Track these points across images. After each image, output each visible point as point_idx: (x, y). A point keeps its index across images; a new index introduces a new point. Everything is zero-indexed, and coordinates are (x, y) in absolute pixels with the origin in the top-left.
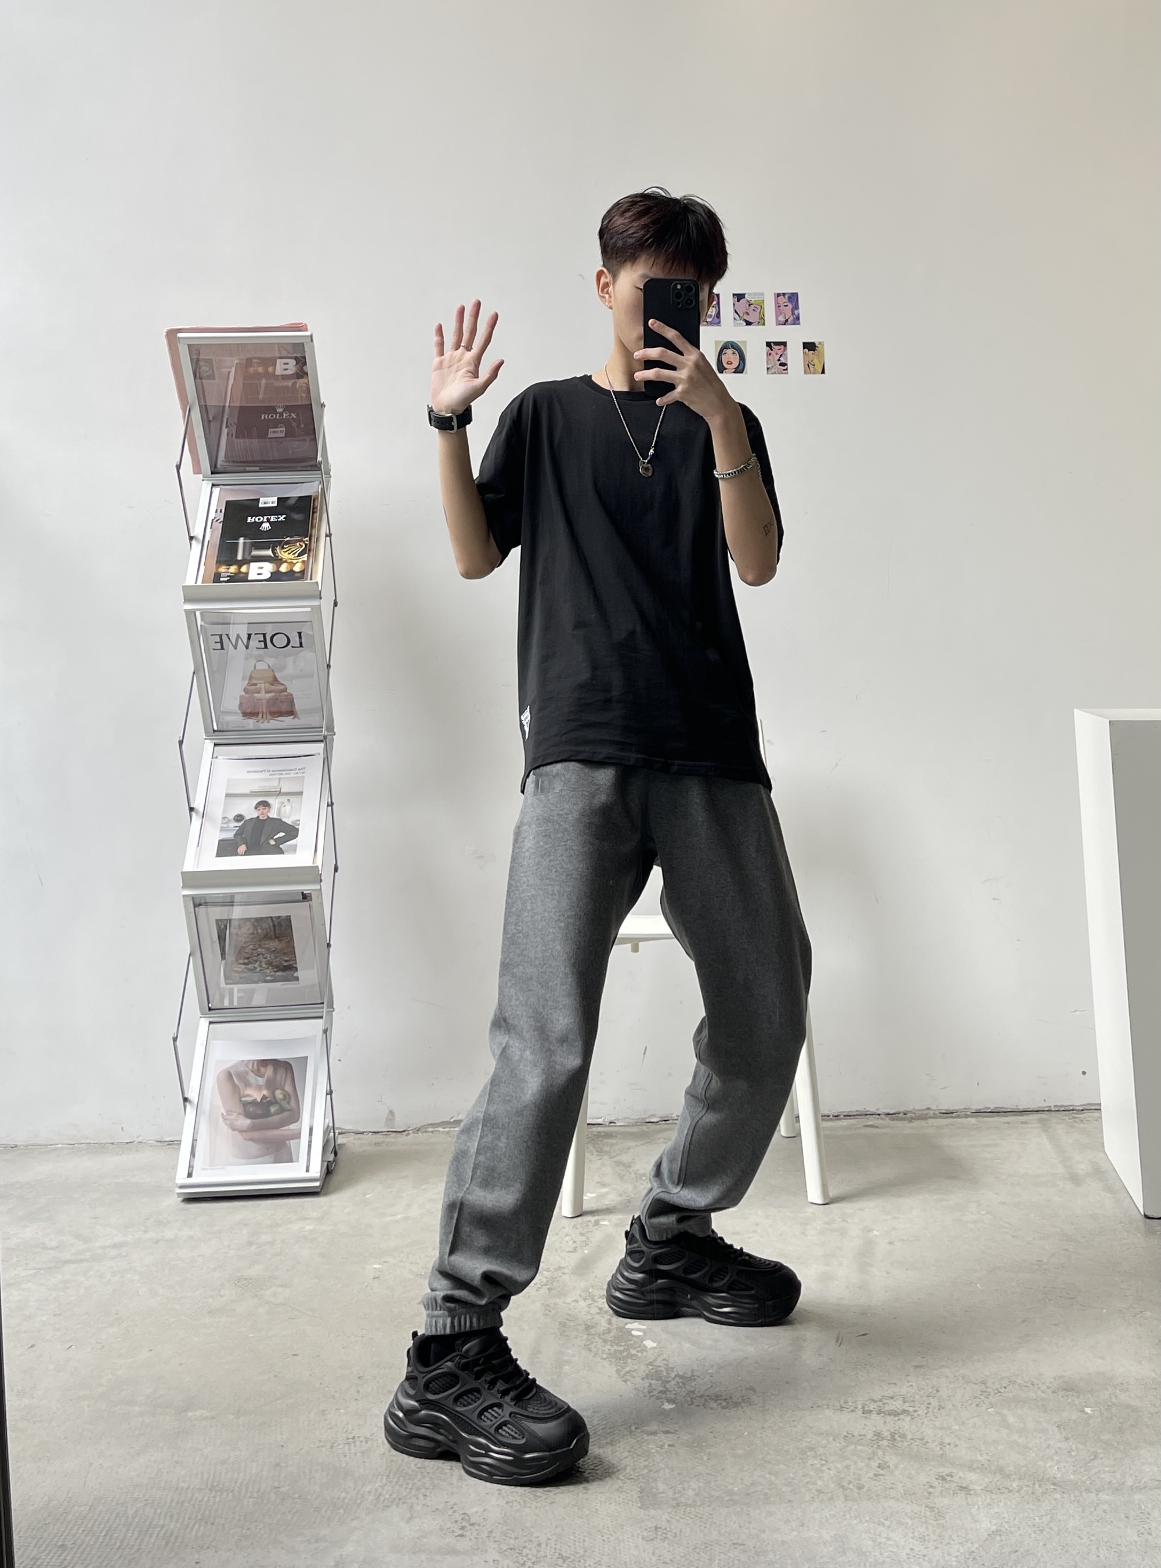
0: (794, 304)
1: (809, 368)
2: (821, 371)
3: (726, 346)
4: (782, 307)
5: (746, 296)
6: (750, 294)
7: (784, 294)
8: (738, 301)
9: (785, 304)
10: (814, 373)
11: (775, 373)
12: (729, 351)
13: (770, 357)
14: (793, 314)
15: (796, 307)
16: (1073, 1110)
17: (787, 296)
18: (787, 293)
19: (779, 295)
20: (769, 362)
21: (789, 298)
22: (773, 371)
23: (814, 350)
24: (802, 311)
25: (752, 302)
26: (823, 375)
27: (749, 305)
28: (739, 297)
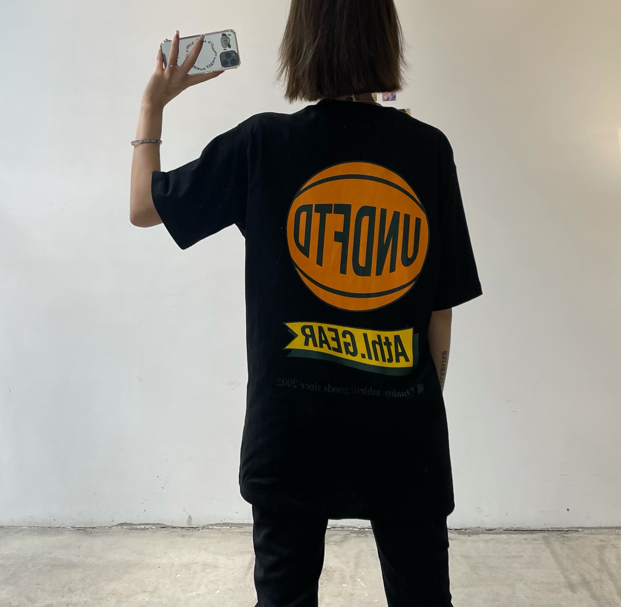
16: (562, 531)
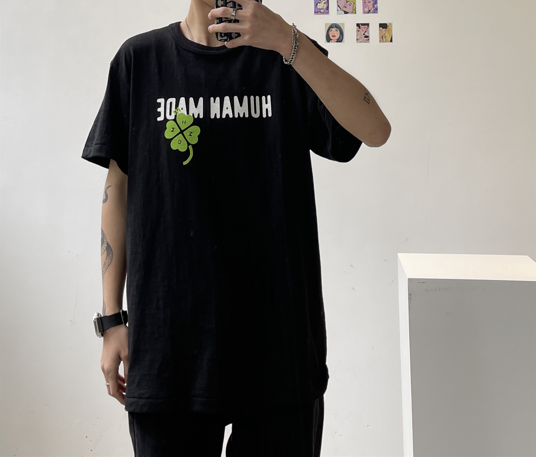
1: (382, 39)
2: (390, 40)
3: (332, 26)
4: (367, 3)
9: (369, 1)
10: (386, 41)
12: (334, 29)
13: (359, 33)
14: (374, 7)
15: (376, 3)
20: (358, 36)
22: (360, 40)
24: (379, 5)
26: (391, 43)
27: (347, 2)
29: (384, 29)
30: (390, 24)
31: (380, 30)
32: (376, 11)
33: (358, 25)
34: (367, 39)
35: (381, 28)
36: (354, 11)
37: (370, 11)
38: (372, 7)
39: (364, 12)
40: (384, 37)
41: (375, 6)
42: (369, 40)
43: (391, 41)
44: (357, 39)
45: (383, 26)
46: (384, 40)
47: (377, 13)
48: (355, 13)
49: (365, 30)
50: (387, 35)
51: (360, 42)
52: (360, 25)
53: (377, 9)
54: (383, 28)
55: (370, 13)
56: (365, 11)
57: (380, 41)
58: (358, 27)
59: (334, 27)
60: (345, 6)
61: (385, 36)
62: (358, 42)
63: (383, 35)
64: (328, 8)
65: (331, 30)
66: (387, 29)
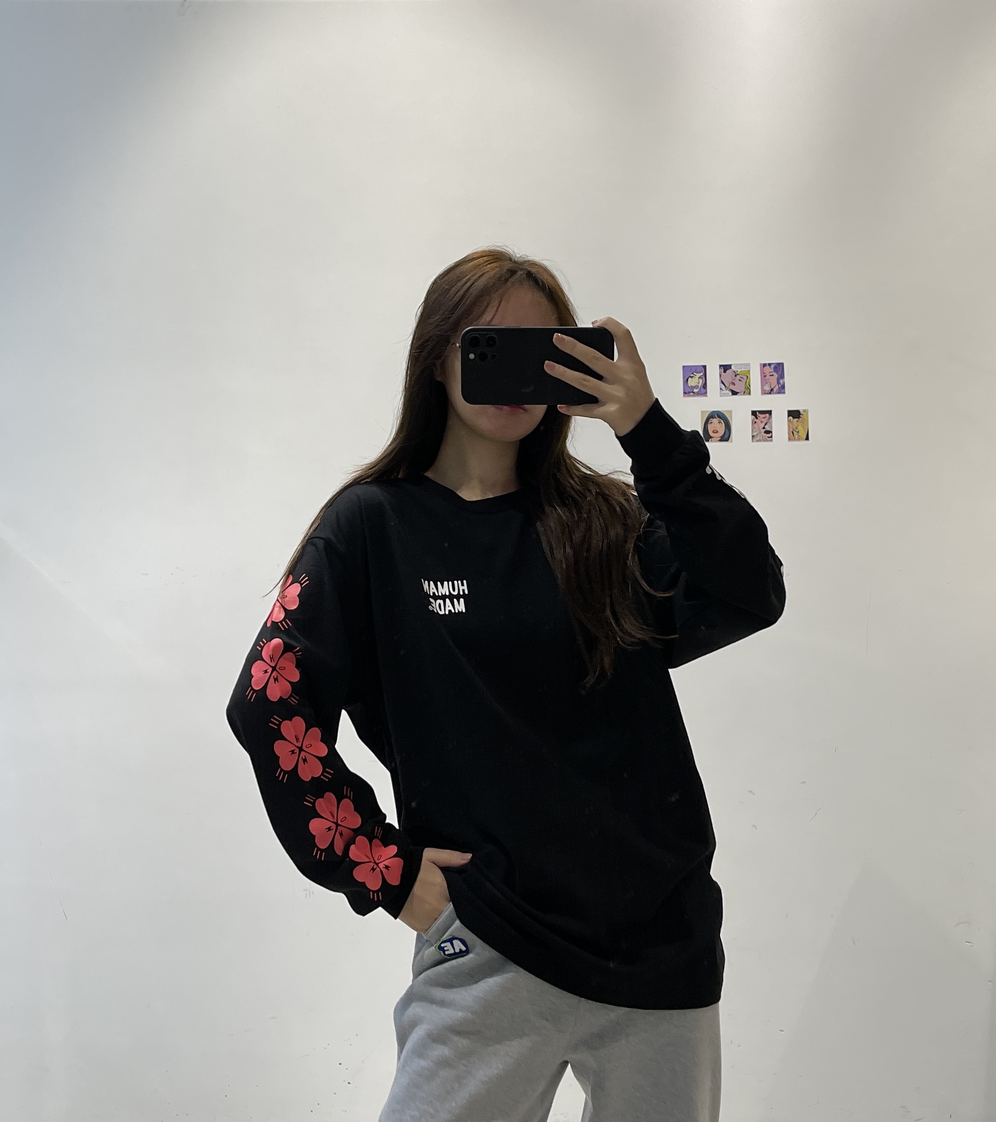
0: (780, 373)
1: (793, 435)
2: (805, 437)
3: (712, 415)
4: (768, 376)
5: (732, 367)
6: (736, 365)
7: (770, 365)
8: (725, 372)
9: (771, 374)
10: (799, 440)
11: (760, 441)
12: (715, 421)
13: (756, 425)
14: (778, 383)
15: (782, 376)
17: (772, 366)
18: (773, 364)
19: (764, 365)
20: (754, 430)
21: (775, 368)
22: (758, 438)
23: (799, 417)
24: (787, 380)
25: (737, 373)
26: (807, 442)
27: (736, 376)
28: (725, 368)
29: (796, 420)
30: (804, 411)
31: (789, 421)
32: (782, 389)
33: (754, 413)
34: (770, 435)
35: (791, 418)
36: (748, 391)
37: (772, 390)
38: (776, 383)
39: (764, 393)
40: (795, 433)
41: (781, 381)
42: (771, 437)
43: (807, 438)
44: (753, 436)
45: (794, 414)
46: (796, 436)
47: (784, 393)
48: (749, 394)
49: (765, 421)
50: (800, 428)
51: (757, 441)
52: (757, 413)
53: (783, 387)
54: (794, 418)
55: (773, 393)
56: (765, 391)
57: (790, 439)
58: (753, 417)
59: (716, 417)
60: (734, 381)
61: (797, 430)
62: (755, 440)
63: (794, 429)
64: (705, 386)
65: (711, 423)
66: (800, 419)
